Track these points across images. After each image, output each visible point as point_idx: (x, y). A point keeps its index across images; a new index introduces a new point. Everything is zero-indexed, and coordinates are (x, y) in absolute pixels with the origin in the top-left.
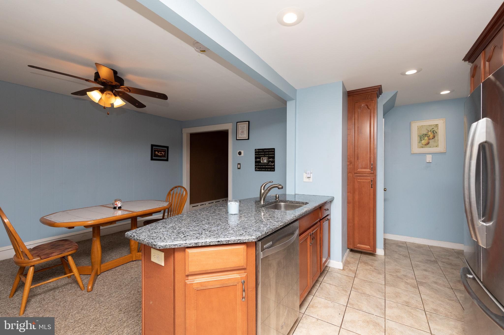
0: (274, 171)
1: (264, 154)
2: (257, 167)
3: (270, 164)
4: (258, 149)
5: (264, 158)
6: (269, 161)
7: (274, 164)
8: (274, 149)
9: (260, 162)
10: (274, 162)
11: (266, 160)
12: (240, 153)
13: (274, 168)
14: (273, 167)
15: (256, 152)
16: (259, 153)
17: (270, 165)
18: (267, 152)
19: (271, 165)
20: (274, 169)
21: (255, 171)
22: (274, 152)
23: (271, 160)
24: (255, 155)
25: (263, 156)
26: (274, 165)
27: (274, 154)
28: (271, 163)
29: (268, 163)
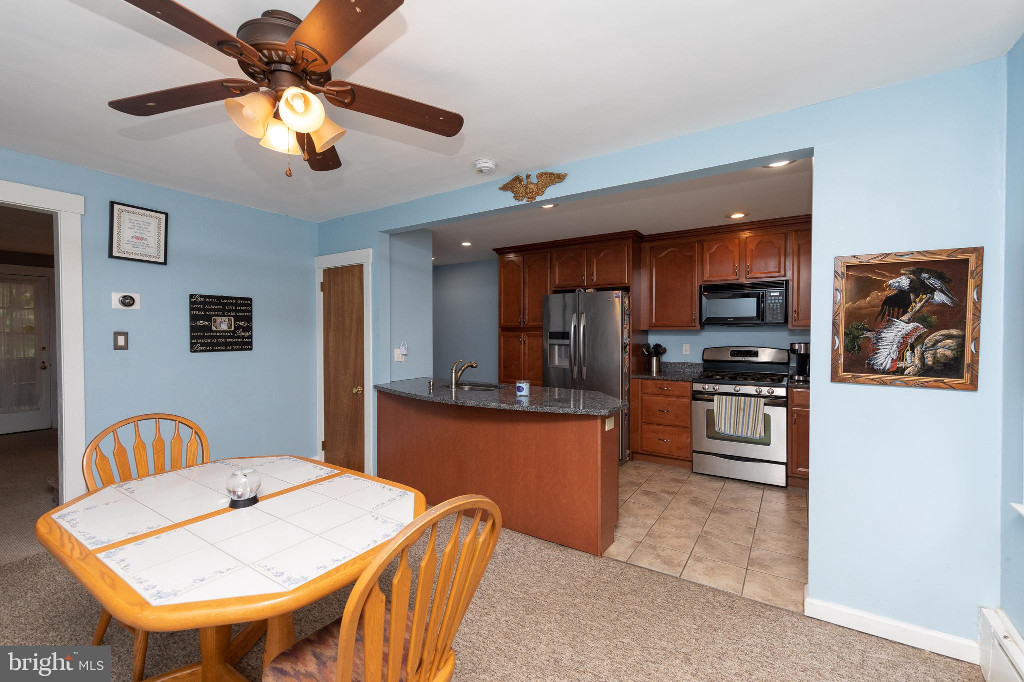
0: (251, 349)
1: (224, 311)
2: (197, 343)
3: (240, 333)
4: (201, 296)
5: (219, 319)
6: (237, 328)
7: (250, 333)
8: (250, 299)
9: (209, 329)
10: (249, 329)
11: (226, 323)
12: (127, 301)
13: (251, 343)
14: (249, 340)
15: (191, 303)
16: (204, 306)
17: (239, 337)
18: (232, 304)
19: (243, 337)
20: (252, 346)
21: (191, 351)
22: (251, 305)
23: (243, 323)
24: (191, 309)
25: (216, 313)
26: (251, 337)
27: (251, 311)
28: (243, 332)
29: (234, 332)
